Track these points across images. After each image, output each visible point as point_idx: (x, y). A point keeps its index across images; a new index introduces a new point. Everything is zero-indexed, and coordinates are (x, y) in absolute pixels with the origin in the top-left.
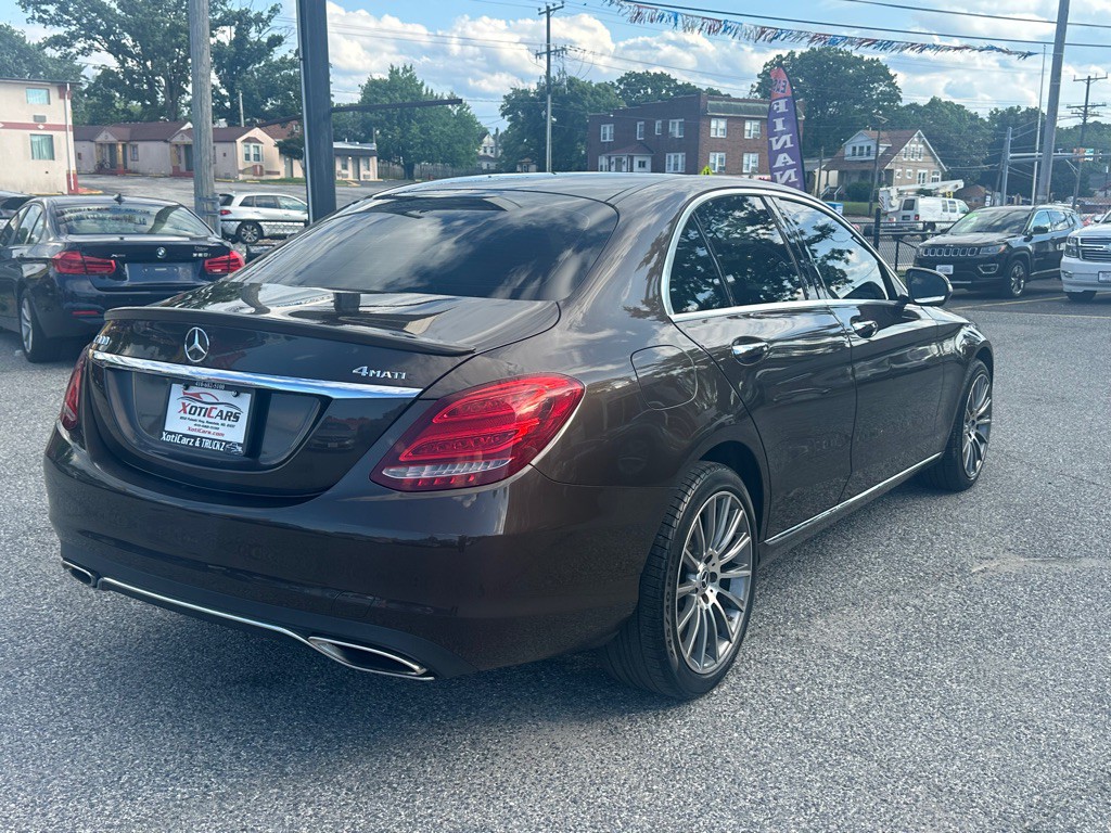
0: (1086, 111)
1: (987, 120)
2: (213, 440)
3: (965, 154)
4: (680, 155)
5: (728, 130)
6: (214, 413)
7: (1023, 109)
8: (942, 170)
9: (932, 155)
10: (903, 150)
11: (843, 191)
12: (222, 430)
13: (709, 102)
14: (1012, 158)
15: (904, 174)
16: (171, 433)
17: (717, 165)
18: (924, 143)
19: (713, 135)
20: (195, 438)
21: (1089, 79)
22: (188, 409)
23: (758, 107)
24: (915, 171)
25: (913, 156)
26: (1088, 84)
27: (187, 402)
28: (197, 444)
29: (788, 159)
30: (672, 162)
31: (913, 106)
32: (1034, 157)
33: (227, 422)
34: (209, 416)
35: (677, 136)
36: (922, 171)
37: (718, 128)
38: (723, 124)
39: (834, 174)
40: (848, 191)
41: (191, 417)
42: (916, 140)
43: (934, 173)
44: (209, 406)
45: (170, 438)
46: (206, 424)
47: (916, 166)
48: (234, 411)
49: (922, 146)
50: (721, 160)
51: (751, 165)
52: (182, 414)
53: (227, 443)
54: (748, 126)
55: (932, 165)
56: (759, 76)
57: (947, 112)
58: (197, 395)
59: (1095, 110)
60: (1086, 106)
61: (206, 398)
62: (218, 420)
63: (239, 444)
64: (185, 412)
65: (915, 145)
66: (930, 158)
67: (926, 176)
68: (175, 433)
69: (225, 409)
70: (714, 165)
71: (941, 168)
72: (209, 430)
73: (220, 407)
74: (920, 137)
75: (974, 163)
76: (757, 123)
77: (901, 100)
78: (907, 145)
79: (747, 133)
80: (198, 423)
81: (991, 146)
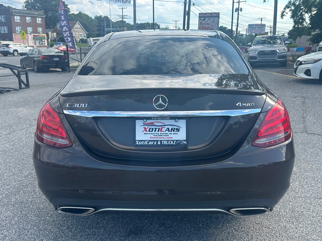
0: (123, 17)
1: (94, 19)
2: (168, 140)
3: (91, 29)
4: (5, 27)
5: (21, 19)
6: (164, 129)
7: (103, 16)
8: (86, 33)
9: (83, 29)
10: (74, 27)
11: (59, 39)
12: (170, 136)
13: (13, 10)
14: (107, 30)
15: (76, 34)
16: (140, 141)
17: (19, 31)
18: (80, 25)
19: (16, 21)
20: (157, 141)
21: (122, 8)
22: (148, 130)
23: (30, 13)
24: (79, 33)
25: (77, 29)
26: (122, 9)
27: (146, 127)
28: (159, 143)
29: (66, 29)
30: (3, 30)
31: (73, 14)
32: (110, 30)
33: (173, 132)
34: (161, 131)
35: (3, 21)
36: (81, 33)
37: (17, 19)
38: (19, 18)
39: (55, 34)
40: (60, 39)
41: (150, 133)
42: (78, 24)
43: (84, 34)
44: (160, 127)
45: (140, 143)
46: (160, 135)
47: (79, 32)
48: (176, 127)
49: (79, 26)
50: (20, 29)
51: (30, 31)
52: (145, 132)
53: (177, 141)
54: (27, 18)
55: (83, 32)
56: (25, 3)
57: (84, 16)
58: (152, 123)
59: (125, 17)
60: (123, 16)
61: (156, 124)
62: (167, 132)
63: (184, 141)
64: (146, 131)
65: (78, 25)
66: (82, 30)
67: (82, 35)
68: (144, 141)
69: (170, 128)
70: (18, 30)
71: (86, 32)
72: (163, 137)
73: (167, 127)
74: (78, 23)
75: (94, 31)
76: (30, 18)
77: (70, 12)
78: (75, 26)
79: (27, 21)
80: (155, 135)
81: (98, 26)
